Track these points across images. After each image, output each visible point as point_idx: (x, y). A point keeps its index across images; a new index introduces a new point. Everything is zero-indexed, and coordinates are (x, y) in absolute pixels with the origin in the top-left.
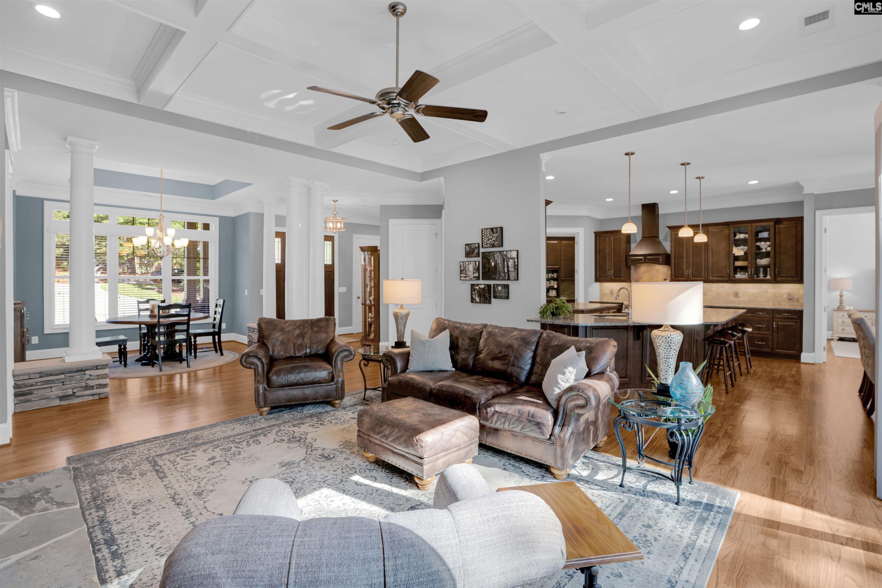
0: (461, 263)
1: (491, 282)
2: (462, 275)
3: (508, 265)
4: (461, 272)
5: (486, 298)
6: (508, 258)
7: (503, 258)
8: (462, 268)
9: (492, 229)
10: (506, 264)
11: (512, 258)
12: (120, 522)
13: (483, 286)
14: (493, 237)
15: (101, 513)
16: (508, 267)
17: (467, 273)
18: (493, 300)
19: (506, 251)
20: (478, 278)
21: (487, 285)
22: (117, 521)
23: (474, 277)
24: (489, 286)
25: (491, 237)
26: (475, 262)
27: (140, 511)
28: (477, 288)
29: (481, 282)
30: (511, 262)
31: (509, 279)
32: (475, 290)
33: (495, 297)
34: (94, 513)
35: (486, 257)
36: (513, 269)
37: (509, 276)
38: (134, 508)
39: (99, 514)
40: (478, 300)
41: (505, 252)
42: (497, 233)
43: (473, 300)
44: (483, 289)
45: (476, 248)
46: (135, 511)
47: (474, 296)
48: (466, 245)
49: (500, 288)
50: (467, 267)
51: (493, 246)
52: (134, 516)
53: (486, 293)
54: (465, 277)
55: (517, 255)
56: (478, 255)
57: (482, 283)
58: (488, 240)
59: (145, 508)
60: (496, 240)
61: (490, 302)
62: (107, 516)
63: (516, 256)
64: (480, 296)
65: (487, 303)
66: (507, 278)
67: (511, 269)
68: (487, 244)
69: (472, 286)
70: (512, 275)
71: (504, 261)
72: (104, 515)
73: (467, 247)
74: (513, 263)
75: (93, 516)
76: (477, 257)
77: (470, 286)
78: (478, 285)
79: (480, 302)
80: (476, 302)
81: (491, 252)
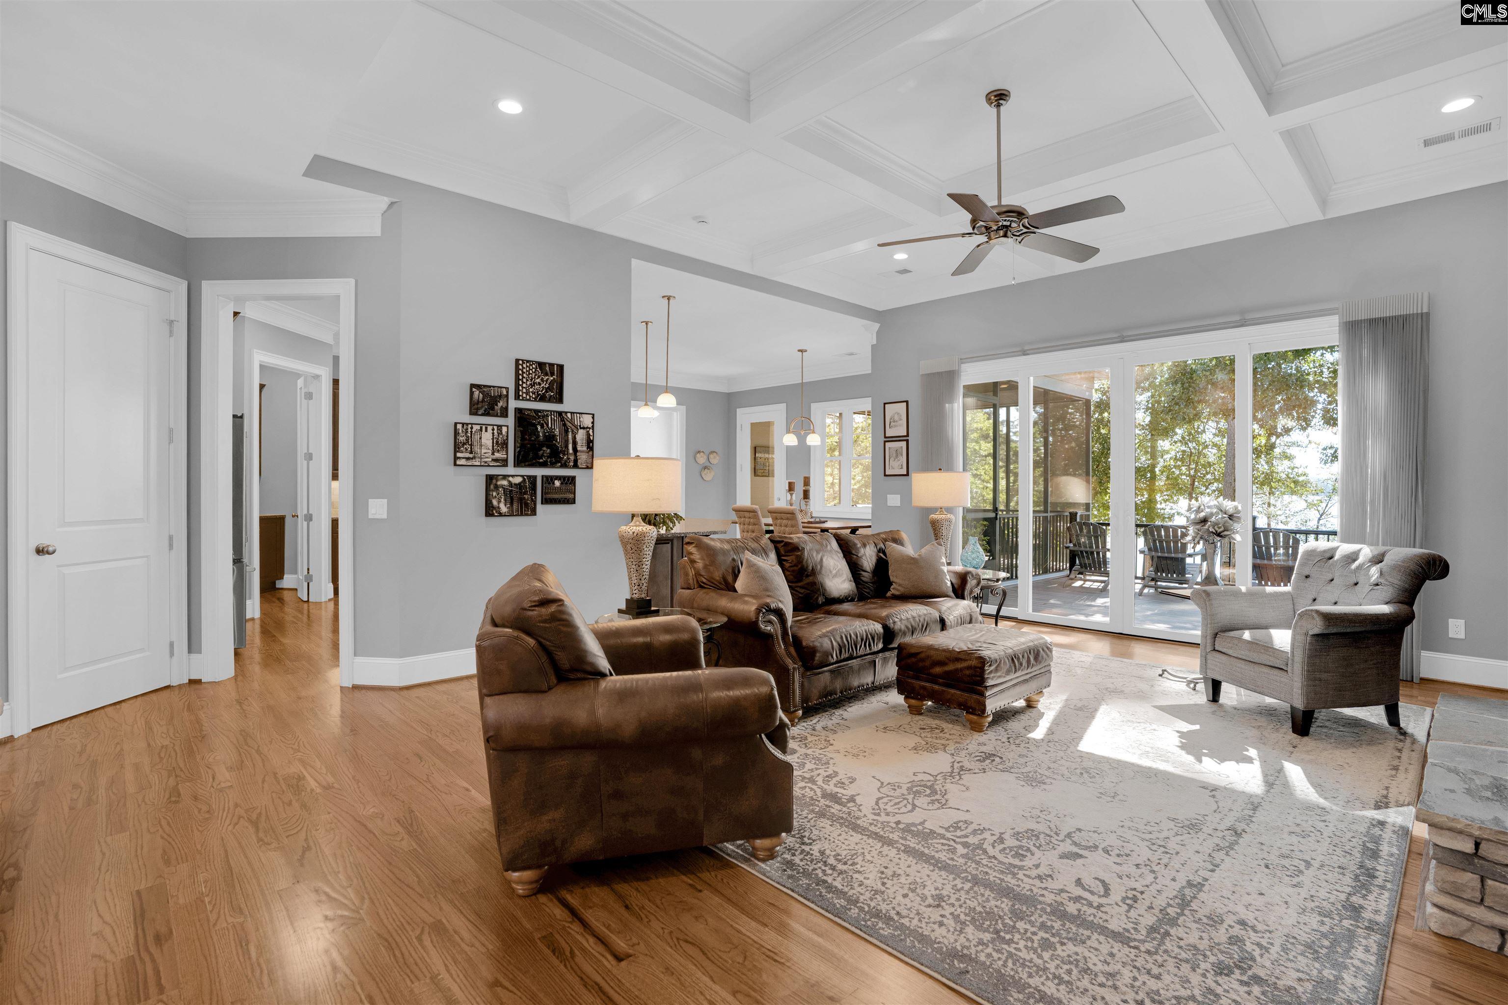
0: (459, 426)
1: (539, 472)
2: (459, 455)
3: (574, 439)
4: (457, 447)
5: (527, 505)
6: (576, 427)
7: (565, 425)
8: (462, 439)
9: (541, 365)
10: (570, 436)
11: (584, 428)
12: (1339, 867)
13: (518, 480)
14: (542, 380)
15: (1355, 899)
16: (575, 443)
17: (476, 449)
18: (540, 507)
19: (571, 413)
20: (504, 463)
21: (529, 477)
22: (1342, 871)
23: (494, 460)
24: (533, 479)
25: (538, 381)
26: (500, 427)
27: (1296, 862)
28: (505, 483)
29: (510, 470)
30: (581, 435)
31: (576, 466)
32: (497, 487)
33: (546, 501)
34: (1370, 908)
35: (524, 419)
36: (585, 449)
37: (576, 461)
38: (1301, 872)
39: (1361, 902)
40: (504, 509)
41: (569, 415)
42: (552, 374)
43: (490, 511)
44: (519, 485)
45: (500, 396)
46: (1302, 867)
47: (495, 502)
48: (473, 386)
49: (557, 483)
50: (477, 437)
51: (542, 399)
52: (1312, 861)
53: (525, 493)
54: (468, 459)
55: (593, 423)
56: (504, 413)
57: (516, 474)
58: (532, 385)
59: (1286, 862)
60: (548, 389)
61: (534, 512)
62: (1350, 889)
63: (590, 425)
64: (510, 500)
65: (527, 515)
66: (572, 464)
67: (582, 447)
68: (527, 393)
69: (490, 479)
70: (583, 458)
71: (567, 431)
72: (1354, 894)
73: (476, 393)
74: (585, 437)
75: (1373, 904)
76: (501, 416)
77: (483, 480)
78: (505, 477)
79: (511, 514)
80: (501, 515)
81: (539, 411)
